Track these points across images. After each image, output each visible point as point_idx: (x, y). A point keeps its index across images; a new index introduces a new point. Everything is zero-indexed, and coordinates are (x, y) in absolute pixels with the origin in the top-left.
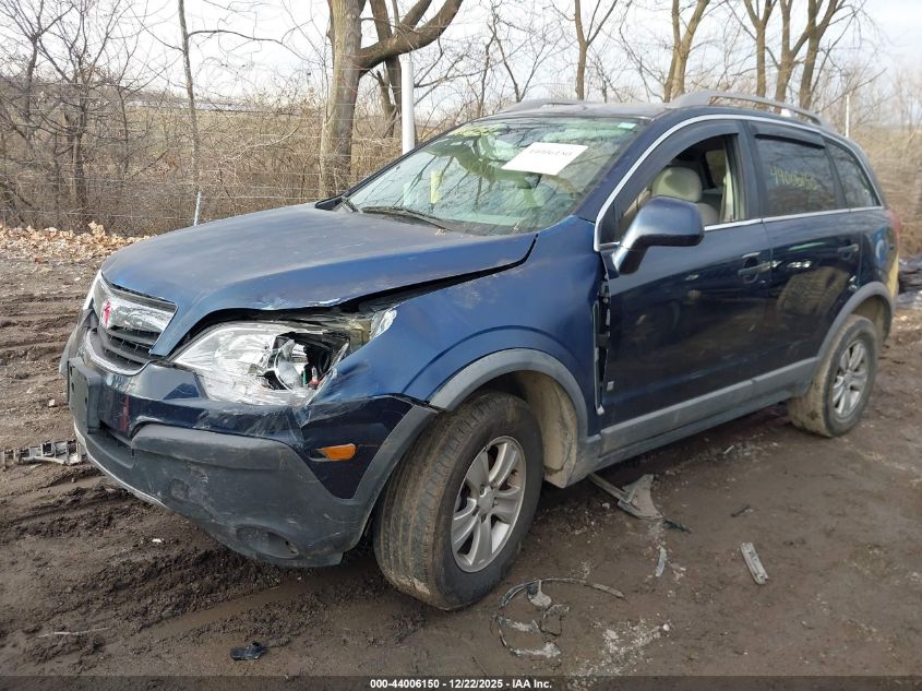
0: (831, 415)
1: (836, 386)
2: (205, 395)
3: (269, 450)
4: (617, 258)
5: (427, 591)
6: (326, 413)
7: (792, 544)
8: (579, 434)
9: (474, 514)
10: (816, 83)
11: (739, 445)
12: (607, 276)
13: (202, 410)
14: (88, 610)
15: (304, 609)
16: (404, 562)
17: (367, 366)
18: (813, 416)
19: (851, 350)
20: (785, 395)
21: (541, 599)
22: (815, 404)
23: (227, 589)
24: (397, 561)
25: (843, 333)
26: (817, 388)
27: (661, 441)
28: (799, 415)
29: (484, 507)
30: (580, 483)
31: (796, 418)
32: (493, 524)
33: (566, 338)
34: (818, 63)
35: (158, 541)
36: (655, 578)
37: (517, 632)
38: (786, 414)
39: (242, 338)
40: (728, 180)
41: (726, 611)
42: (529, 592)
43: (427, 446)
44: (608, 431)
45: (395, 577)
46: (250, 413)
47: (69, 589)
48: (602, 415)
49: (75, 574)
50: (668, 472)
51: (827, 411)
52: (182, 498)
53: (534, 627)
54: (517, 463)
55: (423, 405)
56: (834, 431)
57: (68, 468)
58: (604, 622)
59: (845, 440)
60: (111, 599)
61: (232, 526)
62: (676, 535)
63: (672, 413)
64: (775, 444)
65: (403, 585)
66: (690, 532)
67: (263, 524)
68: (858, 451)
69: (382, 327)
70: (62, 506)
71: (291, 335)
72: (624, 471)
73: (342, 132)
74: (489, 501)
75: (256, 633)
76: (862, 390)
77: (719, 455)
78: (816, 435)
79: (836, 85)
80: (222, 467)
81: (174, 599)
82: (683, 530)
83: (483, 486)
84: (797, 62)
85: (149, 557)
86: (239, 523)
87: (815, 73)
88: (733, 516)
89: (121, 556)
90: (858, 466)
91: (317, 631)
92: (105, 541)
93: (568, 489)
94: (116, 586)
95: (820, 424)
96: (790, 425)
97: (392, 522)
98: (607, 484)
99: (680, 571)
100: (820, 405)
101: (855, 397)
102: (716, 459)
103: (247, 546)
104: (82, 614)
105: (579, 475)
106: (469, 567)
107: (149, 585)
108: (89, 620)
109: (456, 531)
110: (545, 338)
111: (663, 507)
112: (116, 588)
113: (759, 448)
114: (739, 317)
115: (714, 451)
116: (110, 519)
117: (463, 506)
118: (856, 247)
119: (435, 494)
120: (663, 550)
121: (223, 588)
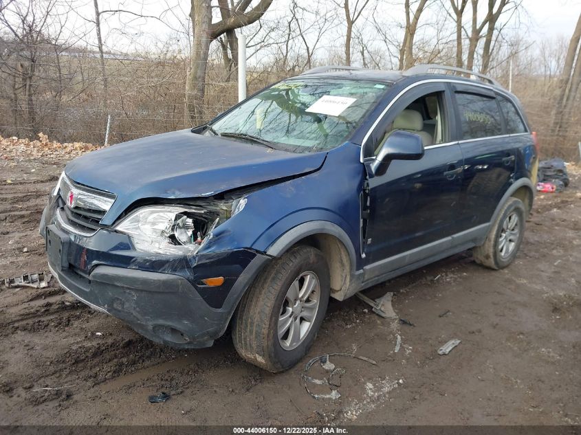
0: (498, 257)
1: (500, 240)
2: (134, 249)
3: (173, 280)
4: (374, 166)
5: (263, 361)
6: (207, 259)
7: (473, 332)
8: (351, 269)
9: (290, 316)
10: (493, 49)
11: (443, 274)
12: (368, 177)
13: (133, 258)
14: (60, 376)
15: (190, 373)
16: (250, 345)
17: (229, 231)
18: (487, 257)
19: (510, 218)
20: (471, 245)
21: (329, 366)
22: (488, 250)
23: (143, 361)
24: (246, 344)
25: (505, 208)
26: (490, 241)
27: (399, 273)
28: (479, 257)
29: (296, 312)
30: (351, 298)
31: (477, 258)
32: (301, 322)
33: (343, 214)
34: (494, 38)
35: (99, 334)
36: (394, 353)
37: (315, 385)
38: (471, 256)
39: (155, 215)
40: (438, 118)
41: (435, 372)
42: (321, 362)
43: (264, 277)
44: (368, 267)
45: (244, 353)
46: (163, 259)
47: (49, 363)
48: (365, 258)
49: (50, 354)
50: (401, 291)
51: (495, 254)
52: (120, 309)
53: (325, 382)
54: (315, 287)
55: (263, 254)
56: (500, 266)
57: (40, 291)
58: (365, 378)
59: (506, 271)
60: (74, 368)
61: (150, 325)
62: (406, 328)
63: (404, 257)
64: (465, 274)
65: (249, 358)
66: (414, 326)
67: (169, 323)
68: (513, 278)
69: (239, 208)
70: (39, 313)
71: (185, 213)
72: (376, 291)
73: (199, 78)
74: (299, 309)
75: (162, 386)
76: (516, 241)
77: (432, 281)
78: (489, 269)
79: (505, 51)
80: (146, 291)
81: (112, 368)
82: (411, 325)
83: (296, 300)
84: (481, 37)
85: (94, 343)
86: (155, 323)
87: (492, 43)
88: (440, 316)
89: (78, 343)
90: (513, 287)
91: (198, 385)
92: (67, 334)
93: (344, 301)
94: (76, 361)
95: (491, 262)
96: (474, 262)
97: (244, 321)
98: (366, 298)
99: (409, 350)
100: (491, 251)
101: (512, 246)
102: (429, 283)
103: (158, 337)
104: (57, 378)
105: (350, 293)
106: (287, 347)
107: (96, 360)
108: (62, 381)
109: (280, 327)
110: (331, 213)
111: (399, 311)
112: (77, 362)
113: (455, 276)
114: (445, 198)
115: (429, 278)
116: (69, 321)
117: (284, 312)
118: (513, 157)
119: (269, 305)
120: (399, 337)
121: (141, 361)
